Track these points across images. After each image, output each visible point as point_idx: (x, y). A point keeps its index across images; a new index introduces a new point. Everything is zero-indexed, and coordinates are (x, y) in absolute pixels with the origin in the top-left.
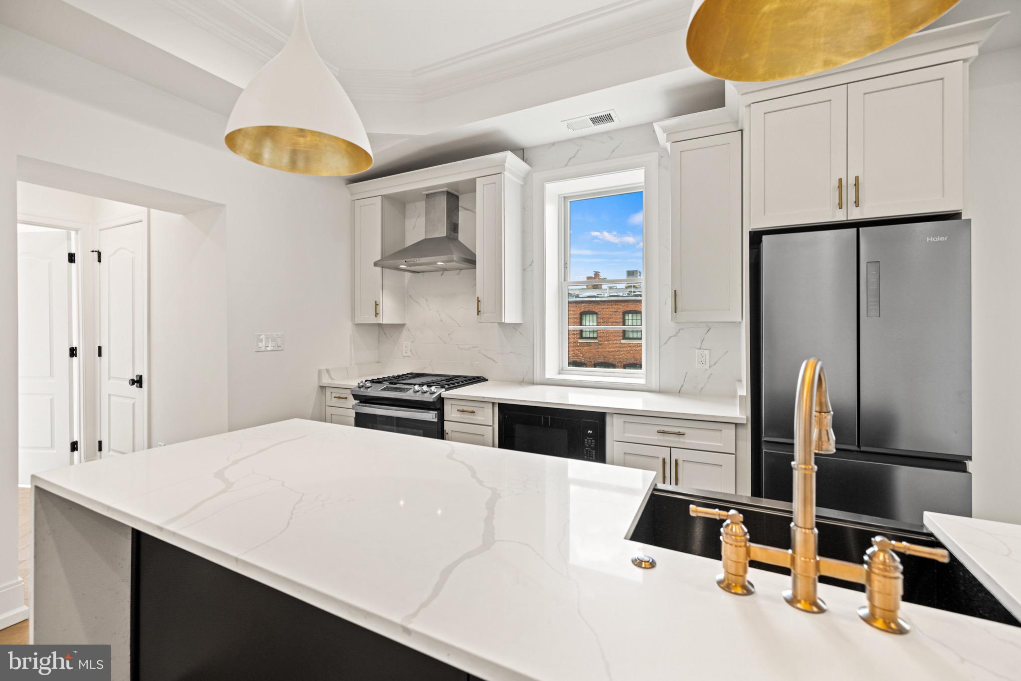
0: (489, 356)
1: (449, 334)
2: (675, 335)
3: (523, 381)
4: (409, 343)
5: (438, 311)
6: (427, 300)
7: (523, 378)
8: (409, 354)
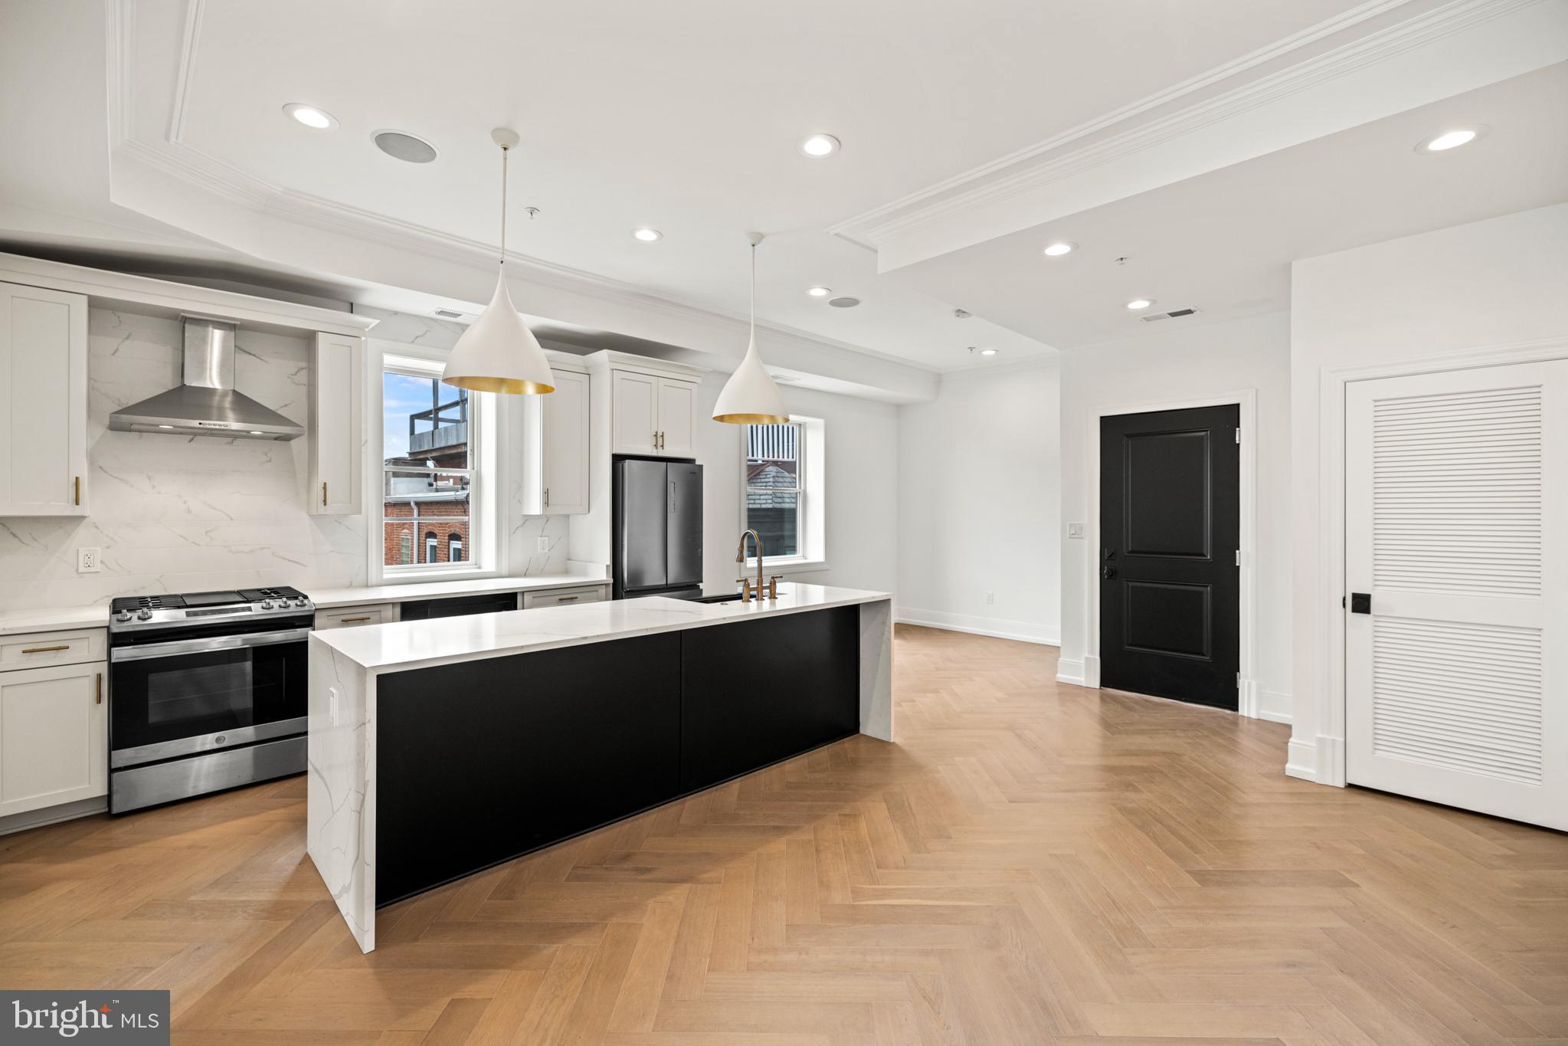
0: (291, 559)
1: (207, 532)
2: (522, 526)
3: (351, 585)
4: (99, 549)
5: (180, 496)
6: (149, 478)
7: (351, 582)
8: (98, 567)
